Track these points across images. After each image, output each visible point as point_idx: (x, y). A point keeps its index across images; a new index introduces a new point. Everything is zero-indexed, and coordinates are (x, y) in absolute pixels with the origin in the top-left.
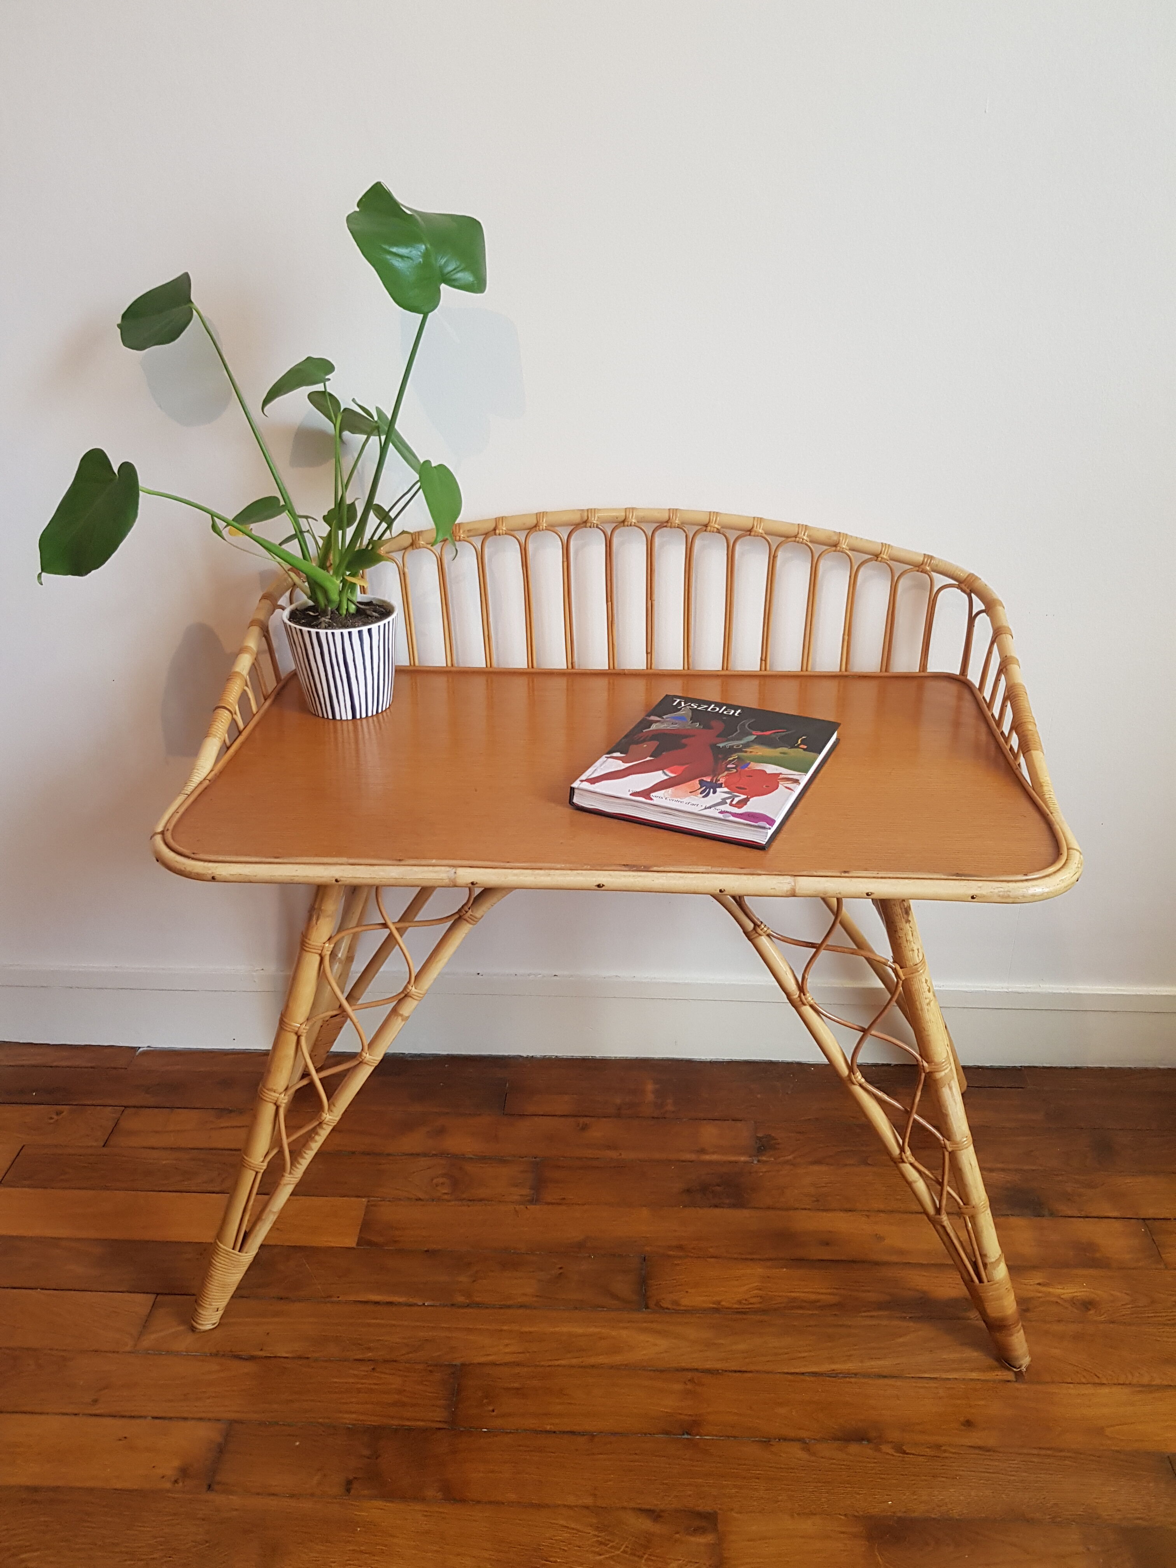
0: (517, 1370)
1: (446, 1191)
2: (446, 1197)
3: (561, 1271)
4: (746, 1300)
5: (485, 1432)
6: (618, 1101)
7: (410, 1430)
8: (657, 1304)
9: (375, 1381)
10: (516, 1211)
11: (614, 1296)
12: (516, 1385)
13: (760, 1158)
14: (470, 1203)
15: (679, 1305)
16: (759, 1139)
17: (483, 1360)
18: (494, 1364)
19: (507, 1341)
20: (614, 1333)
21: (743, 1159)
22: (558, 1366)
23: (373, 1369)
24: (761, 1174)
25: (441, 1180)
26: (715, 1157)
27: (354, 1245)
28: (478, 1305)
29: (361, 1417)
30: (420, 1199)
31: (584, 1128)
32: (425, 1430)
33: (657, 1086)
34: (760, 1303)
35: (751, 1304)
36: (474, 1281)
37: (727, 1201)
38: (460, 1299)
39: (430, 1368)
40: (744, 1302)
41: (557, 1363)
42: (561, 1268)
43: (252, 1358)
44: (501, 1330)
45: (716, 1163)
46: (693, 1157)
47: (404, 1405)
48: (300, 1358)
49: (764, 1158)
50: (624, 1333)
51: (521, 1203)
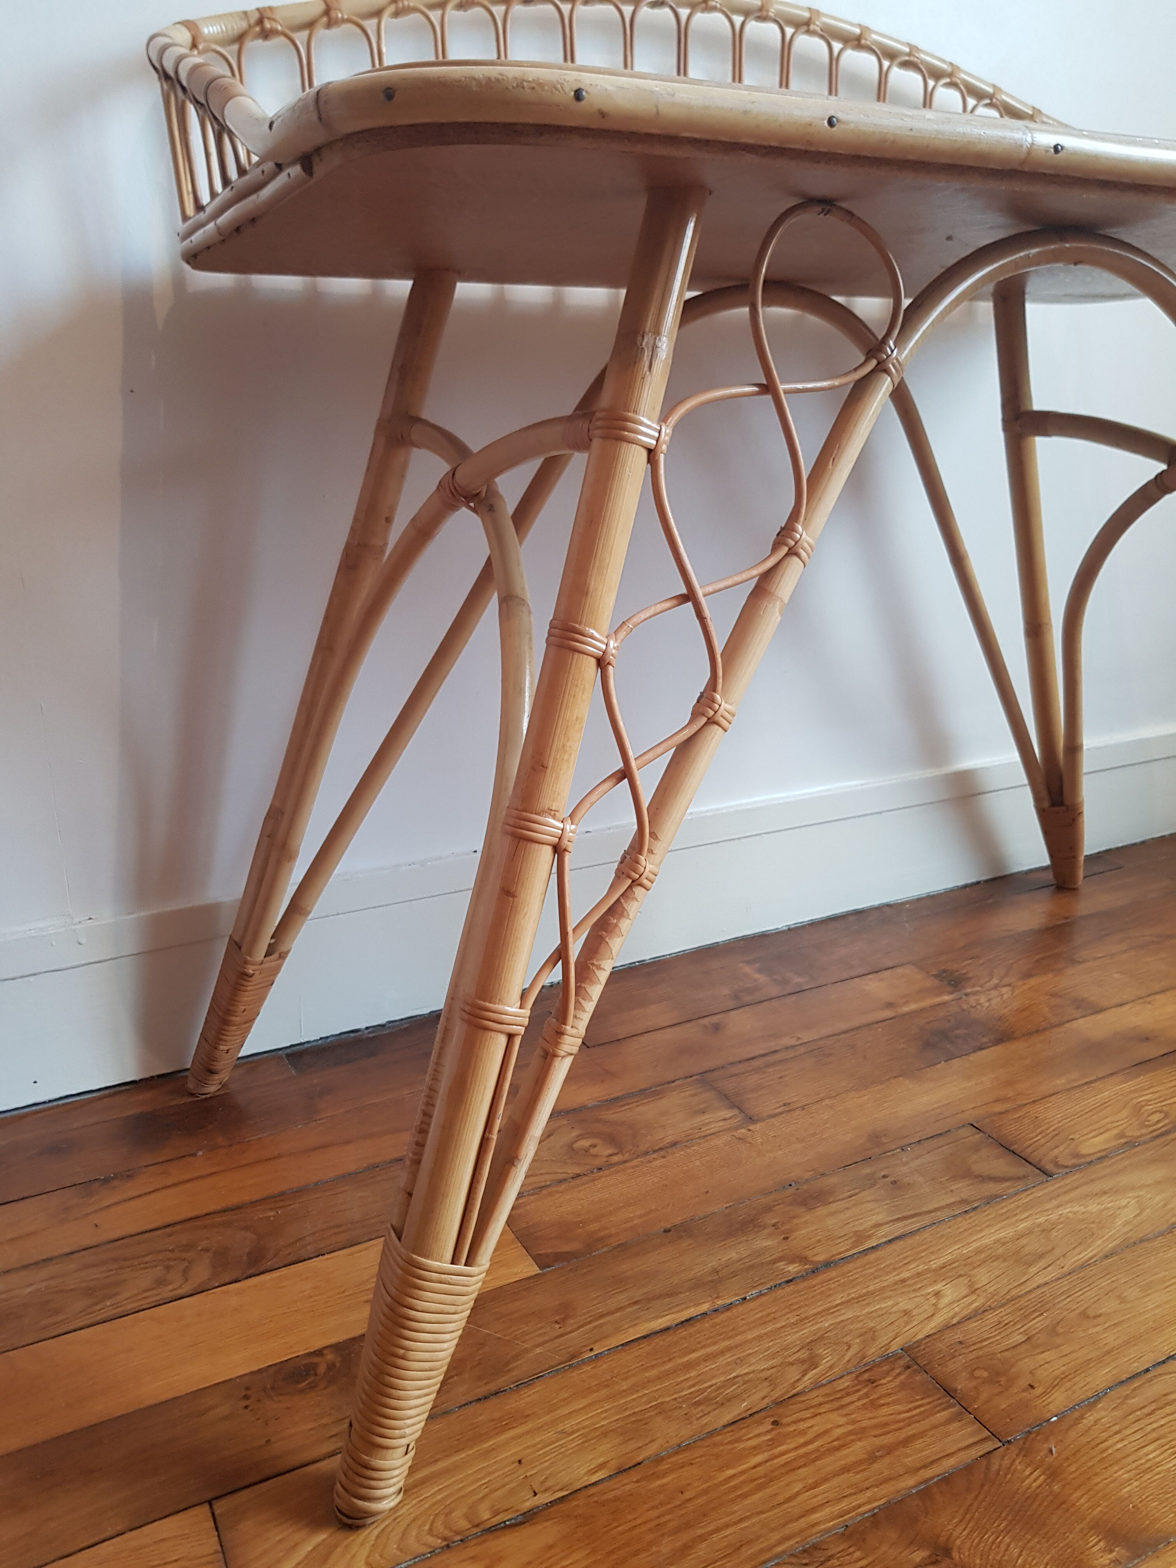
0: (993, 1318)
1: (609, 1153)
2: (616, 1159)
3: (888, 1180)
4: (1149, 1121)
5: (1055, 1421)
6: (726, 991)
7: (947, 1480)
8: (1056, 1164)
9: (802, 1440)
10: (741, 1138)
11: (993, 1179)
12: (1018, 1338)
13: (963, 992)
14: (662, 1153)
15: (1084, 1156)
16: (935, 976)
17: (930, 1327)
18: (948, 1327)
19: (932, 1289)
20: (1054, 1217)
21: (944, 998)
22: (1038, 1287)
23: (775, 1423)
24: (987, 1004)
25: (583, 1144)
26: (913, 1007)
27: (535, 1270)
28: (828, 1265)
29: (843, 1505)
30: (579, 1176)
31: (717, 1028)
32: (968, 1469)
33: (757, 965)
34: (1165, 1119)
35: (1157, 1122)
36: (786, 1238)
37: (985, 1040)
38: (793, 1269)
39: (866, 1376)
40: (1147, 1123)
41: (1031, 1285)
42: (884, 1177)
43: (529, 1517)
44: (903, 1281)
45: (922, 1010)
46: (887, 1013)
47: (889, 1450)
48: (622, 1471)
49: (968, 991)
50: (1065, 1211)
51: (737, 1128)
